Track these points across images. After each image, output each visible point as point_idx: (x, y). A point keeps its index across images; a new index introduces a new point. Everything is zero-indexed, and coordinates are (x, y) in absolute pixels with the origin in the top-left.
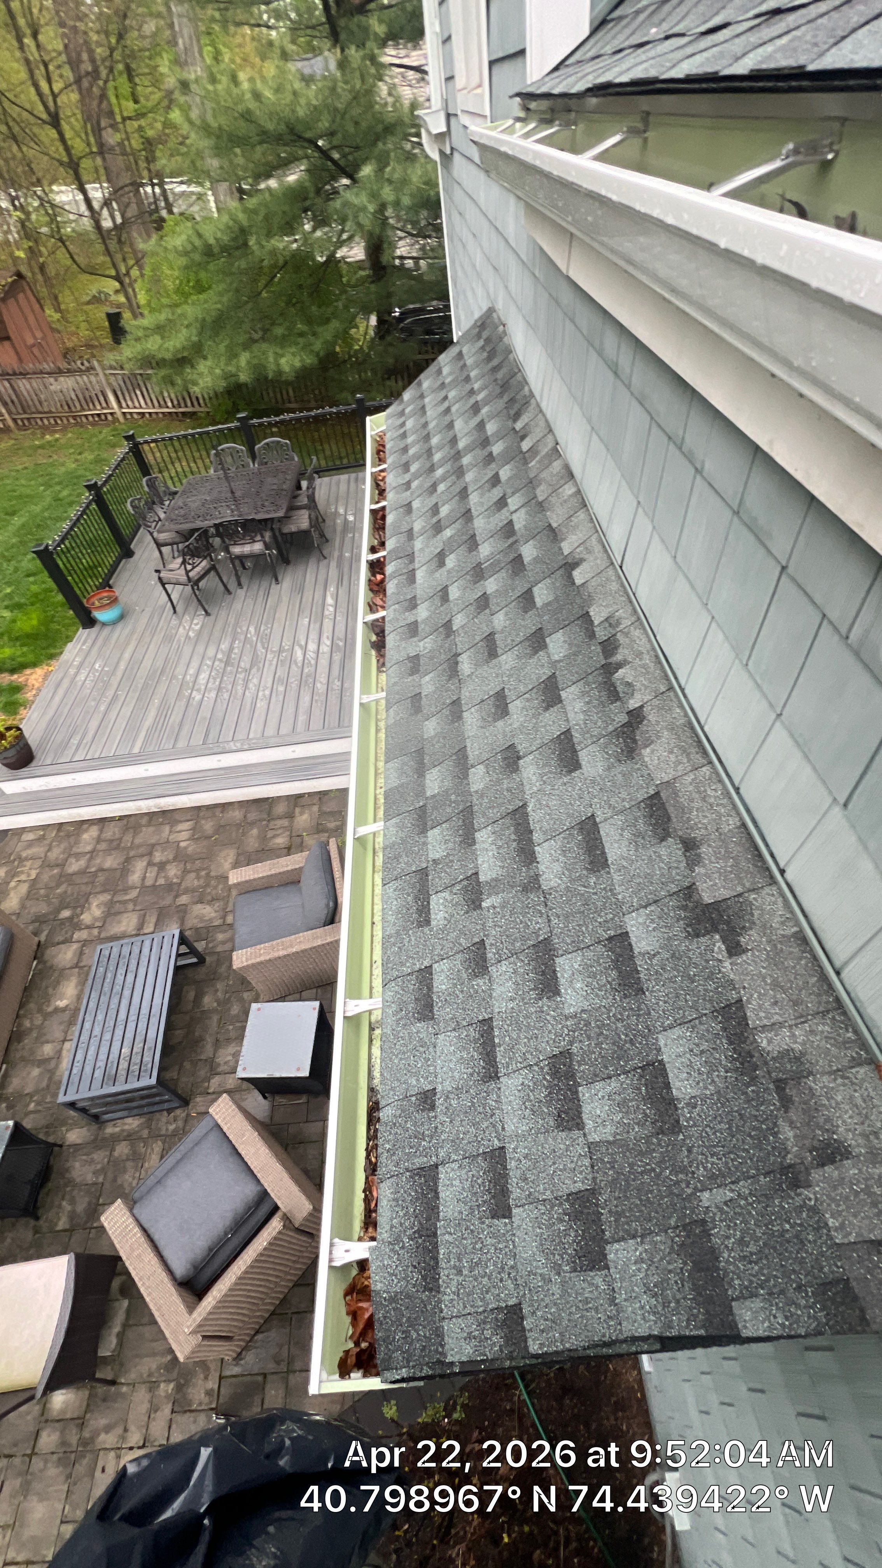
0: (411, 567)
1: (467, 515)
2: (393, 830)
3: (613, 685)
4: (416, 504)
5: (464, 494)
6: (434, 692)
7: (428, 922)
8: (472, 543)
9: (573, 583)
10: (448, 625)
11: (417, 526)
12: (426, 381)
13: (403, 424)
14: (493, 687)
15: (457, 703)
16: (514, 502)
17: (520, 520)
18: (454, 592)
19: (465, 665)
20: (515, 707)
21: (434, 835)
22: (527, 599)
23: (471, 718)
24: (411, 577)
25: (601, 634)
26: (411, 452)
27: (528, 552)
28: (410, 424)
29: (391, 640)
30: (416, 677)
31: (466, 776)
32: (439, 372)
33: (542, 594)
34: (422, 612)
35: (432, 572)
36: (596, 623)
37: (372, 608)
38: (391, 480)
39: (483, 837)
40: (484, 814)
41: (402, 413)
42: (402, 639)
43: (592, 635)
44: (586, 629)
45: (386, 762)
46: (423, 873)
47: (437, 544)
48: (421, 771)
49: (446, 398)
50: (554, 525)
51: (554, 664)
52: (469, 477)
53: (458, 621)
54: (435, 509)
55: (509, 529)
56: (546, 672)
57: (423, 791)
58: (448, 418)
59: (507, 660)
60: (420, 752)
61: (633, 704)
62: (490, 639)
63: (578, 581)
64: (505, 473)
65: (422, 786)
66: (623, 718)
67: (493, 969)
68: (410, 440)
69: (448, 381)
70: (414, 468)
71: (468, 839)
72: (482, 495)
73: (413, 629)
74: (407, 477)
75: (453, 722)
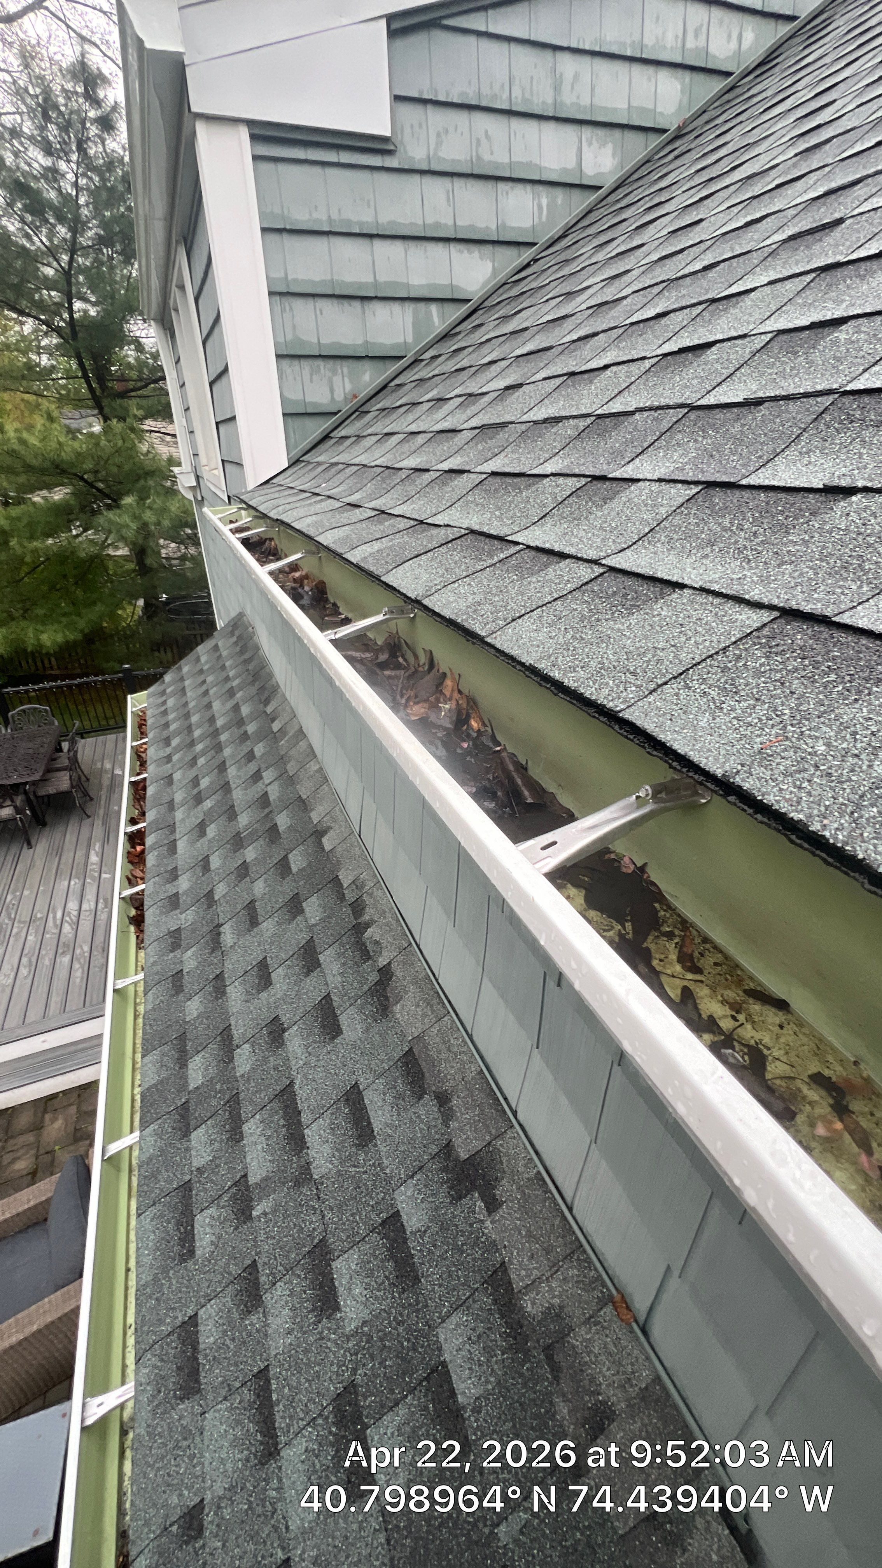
0: (172, 838)
1: (226, 787)
2: (151, 1140)
3: (364, 944)
4: (177, 776)
5: (222, 767)
6: (197, 968)
7: (192, 1253)
8: (231, 813)
9: (323, 849)
10: (210, 895)
11: (179, 797)
12: (186, 666)
13: (164, 703)
14: (256, 956)
15: (219, 977)
16: (268, 775)
17: (274, 793)
18: (215, 862)
19: (228, 936)
20: (278, 975)
21: (199, 1136)
22: (284, 866)
23: (235, 992)
24: (172, 848)
25: (350, 896)
26: (172, 727)
27: (283, 821)
28: (171, 703)
29: (150, 915)
30: (178, 953)
31: (231, 1060)
32: (198, 659)
33: (297, 861)
34: (184, 883)
35: (192, 843)
36: (345, 885)
37: (131, 881)
38: (152, 754)
39: (252, 1128)
40: (251, 1101)
41: (163, 693)
42: (161, 913)
43: (342, 898)
44: (338, 891)
45: (143, 1056)
46: (186, 1187)
47: (197, 816)
48: (182, 1061)
49: (204, 682)
50: (304, 797)
51: (311, 927)
52: (227, 752)
53: (220, 891)
54: (196, 782)
55: (264, 800)
56: (302, 938)
57: (186, 1084)
58: (206, 700)
59: (268, 927)
60: (182, 1038)
61: (382, 962)
62: (251, 907)
63: (327, 848)
64: (259, 750)
65: (184, 1078)
66: (374, 977)
67: (267, 1297)
68: (171, 717)
69: (206, 668)
70: (175, 742)
71: (235, 1135)
72: (239, 769)
73: (174, 902)
74: (168, 750)
75: (217, 998)
